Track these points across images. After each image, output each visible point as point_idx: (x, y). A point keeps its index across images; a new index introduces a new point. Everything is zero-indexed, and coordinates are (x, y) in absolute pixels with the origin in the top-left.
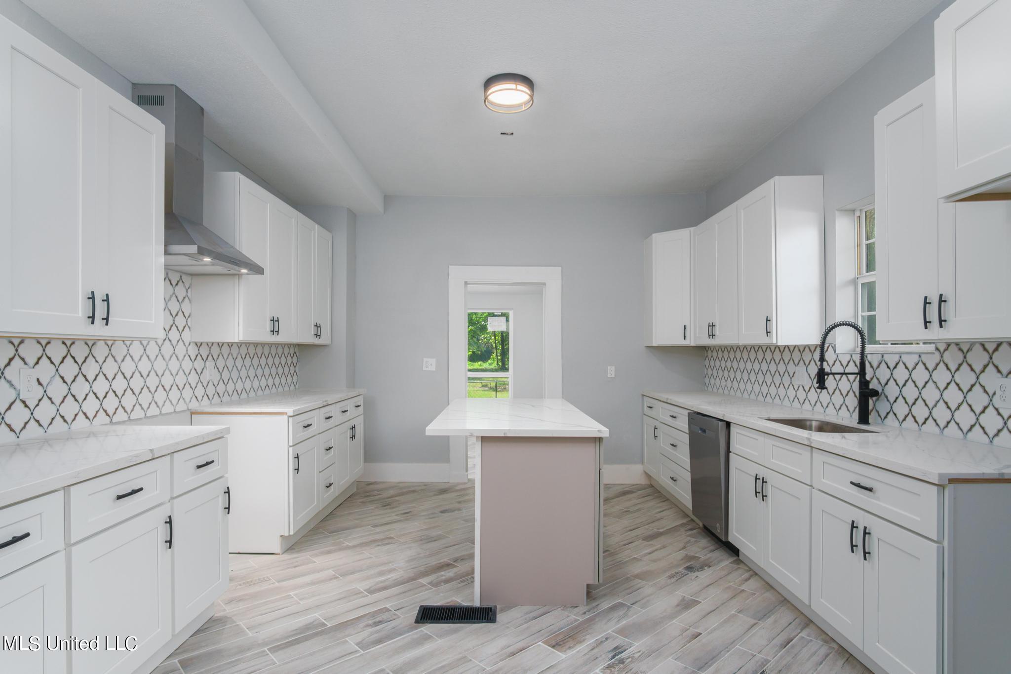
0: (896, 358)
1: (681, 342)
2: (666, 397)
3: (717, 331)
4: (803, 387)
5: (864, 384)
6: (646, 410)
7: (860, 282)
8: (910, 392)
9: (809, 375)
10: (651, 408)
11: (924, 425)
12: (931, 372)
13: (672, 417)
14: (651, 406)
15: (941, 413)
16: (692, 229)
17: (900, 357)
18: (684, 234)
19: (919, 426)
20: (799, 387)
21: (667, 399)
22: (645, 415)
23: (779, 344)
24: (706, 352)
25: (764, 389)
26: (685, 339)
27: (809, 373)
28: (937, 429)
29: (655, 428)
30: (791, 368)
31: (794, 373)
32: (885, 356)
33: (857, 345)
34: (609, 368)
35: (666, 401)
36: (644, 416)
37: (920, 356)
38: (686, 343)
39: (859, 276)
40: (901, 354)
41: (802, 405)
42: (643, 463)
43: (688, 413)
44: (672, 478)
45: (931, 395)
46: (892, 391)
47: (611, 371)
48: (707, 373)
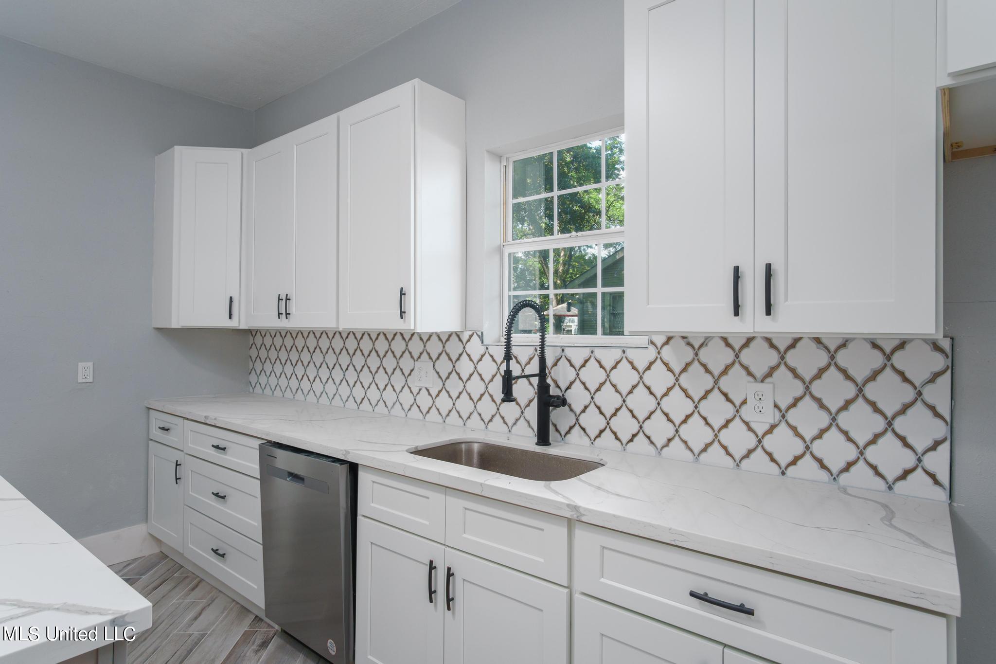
0: (586, 353)
1: (224, 322)
2: (205, 414)
3: (293, 307)
4: (428, 390)
5: (543, 389)
6: (156, 433)
7: (507, 251)
8: (608, 399)
9: (438, 373)
10: (166, 430)
11: (630, 444)
12: (641, 374)
13: (217, 447)
14: (166, 426)
15: (659, 428)
16: (246, 151)
17: (592, 352)
18: (232, 156)
19: (622, 444)
20: (420, 390)
21: (206, 417)
22: (151, 440)
23: (419, 330)
24: (251, 338)
25: (358, 392)
26: (230, 318)
27: (438, 370)
28: (651, 448)
29: (177, 465)
30: (407, 363)
31: (412, 371)
32: (566, 349)
33: (501, 334)
34: (81, 365)
35: (203, 422)
36: (150, 442)
37: (624, 352)
38: (234, 324)
39: (504, 244)
40: (592, 349)
41: (424, 416)
42: (146, 519)
43: (259, 445)
44: (215, 551)
45: (641, 402)
46: (577, 397)
47: (85, 371)
48: (253, 367)
